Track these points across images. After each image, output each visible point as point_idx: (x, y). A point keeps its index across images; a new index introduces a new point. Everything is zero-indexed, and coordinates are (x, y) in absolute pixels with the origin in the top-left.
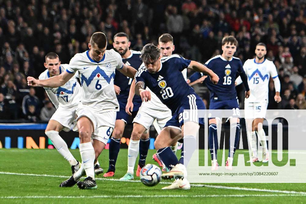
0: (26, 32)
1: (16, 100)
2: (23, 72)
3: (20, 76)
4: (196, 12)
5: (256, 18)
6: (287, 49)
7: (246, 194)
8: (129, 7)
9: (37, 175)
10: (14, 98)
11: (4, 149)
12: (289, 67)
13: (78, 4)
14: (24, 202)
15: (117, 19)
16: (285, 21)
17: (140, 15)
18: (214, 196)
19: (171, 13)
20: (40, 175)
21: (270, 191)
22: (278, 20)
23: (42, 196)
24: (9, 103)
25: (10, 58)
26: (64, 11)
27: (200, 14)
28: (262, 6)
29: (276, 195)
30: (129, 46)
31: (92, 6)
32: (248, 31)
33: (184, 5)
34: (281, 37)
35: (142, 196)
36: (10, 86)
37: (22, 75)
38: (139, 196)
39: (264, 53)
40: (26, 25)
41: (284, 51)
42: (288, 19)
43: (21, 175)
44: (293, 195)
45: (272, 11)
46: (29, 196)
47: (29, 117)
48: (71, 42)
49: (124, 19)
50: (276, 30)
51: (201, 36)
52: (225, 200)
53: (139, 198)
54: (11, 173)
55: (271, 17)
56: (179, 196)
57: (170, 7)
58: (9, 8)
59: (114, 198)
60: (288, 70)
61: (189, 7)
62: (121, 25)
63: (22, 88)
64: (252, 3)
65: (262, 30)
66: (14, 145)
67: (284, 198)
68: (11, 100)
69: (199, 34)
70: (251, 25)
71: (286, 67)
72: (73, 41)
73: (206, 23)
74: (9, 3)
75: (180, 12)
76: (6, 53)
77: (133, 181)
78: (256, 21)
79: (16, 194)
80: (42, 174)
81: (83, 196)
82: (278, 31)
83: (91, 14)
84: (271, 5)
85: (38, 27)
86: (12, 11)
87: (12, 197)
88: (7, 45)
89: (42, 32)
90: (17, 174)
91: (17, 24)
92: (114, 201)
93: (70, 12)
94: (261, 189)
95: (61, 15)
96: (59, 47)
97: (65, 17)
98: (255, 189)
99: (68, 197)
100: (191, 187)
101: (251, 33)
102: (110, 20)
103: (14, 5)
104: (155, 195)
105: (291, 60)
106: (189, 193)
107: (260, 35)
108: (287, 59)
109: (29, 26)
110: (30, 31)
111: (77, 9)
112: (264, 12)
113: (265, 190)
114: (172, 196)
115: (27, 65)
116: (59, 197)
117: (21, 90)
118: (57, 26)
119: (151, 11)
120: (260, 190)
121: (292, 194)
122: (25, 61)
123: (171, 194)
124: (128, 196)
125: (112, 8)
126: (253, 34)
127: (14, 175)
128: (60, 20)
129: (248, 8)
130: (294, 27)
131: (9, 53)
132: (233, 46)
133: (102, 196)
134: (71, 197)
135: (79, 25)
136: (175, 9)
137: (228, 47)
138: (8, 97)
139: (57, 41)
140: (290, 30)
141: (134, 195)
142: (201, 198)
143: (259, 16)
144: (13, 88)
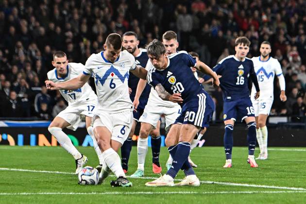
0: (38, 31)
1: (28, 98)
2: (36, 71)
3: (33, 74)
4: (205, 12)
5: (264, 17)
6: (295, 48)
7: (255, 191)
8: (140, 7)
9: (49, 172)
10: (26, 96)
11: (17, 146)
12: (297, 66)
13: (90, 4)
14: (37, 198)
15: (127, 18)
16: (293, 20)
17: (151, 15)
18: (223, 192)
19: (180, 12)
20: (52, 172)
21: (278, 187)
22: (286, 20)
23: (54, 192)
24: (21, 101)
25: (22, 57)
26: (76, 11)
27: (209, 14)
28: (270, 5)
29: (284, 192)
30: (138, 44)
31: (103, 5)
32: (256, 30)
33: (193, 5)
34: (288, 37)
35: (152, 193)
36: (23, 84)
37: (34, 73)
38: (150, 193)
39: (269, 51)
40: (38, 24)
41: (292, 50)
42: (295, 18)
43: (33, 172)
44: (301, 192)
45: (280, 11)
46: (41, 192)
47: (42, 115)
48: (82, 41)
49: (135, 18)
50: (284, 29)
51: (210, 35)
52: (234, 196)
53: (150, 194)
54: (24, 170)
55: (279, 16)
56: (189, 193)
57: (180, 7)
58: (22, 7)
59: (125, 195)
60: (296, 69)
61: (199, 7)
62: (132, 24)
63: (34, 86)
64: (260, 2)
65: (270, 30)
66: (27, 142)
67: (292, 195)
68: (23, 98)
69: (208, 33)
70: (259, 24)
71: (294, 66)
72: (85, 40)
73: (215, 22)
74: (22, 3)
75: (190, 12)
76: (18, 51)
77: (143, 178)
78: (264, 21)
79: (29, 190)
80: (54, 171)
81: (94, 192)
82: (286, 30)
83: (102, 13)
84: (279, 4)
85: (50, 26)
86: (24, 11)
87: (24, 194)
88: (20, 44)
89: (54, 32)
90: (30, 171)
91: (29, 23)
92: (125, 198)
93: (82, 11)
94: (270, 185)
95: (73, 14)
96: (71, 46)
97: (76, 16)
98: (264, 186)
99: (79, 193)
100: (201, 183)
101: (259, 32)
102: (120, 20)
103: (27, 4)
104: (165, 191)
105: (299, 58)
106: (199, 190)
107: (268, 35)
108: (295, 58)
109: (41, 25)
110: (42, 30)
111: (89, 9)
112: (272, 12)
113: (273, 187)
114: (182, 193)
115: (39, 63)
116: (71, 193)
117: (34, 89)
118: (69, 26)
119: (161, 11)
120: (268, 187)
121: (299, 190)
122: (37, 60)
123: (181, 191)
124: (139, 193)
125: (123, 8)
126: (262, 33)
127: (27, 172)
128: (71, 19)
129: (256, 8)
130: (301, 26)
131: (21, 52)
132: (246, 47)
133: (113, 193)
134: (83, 194)
135: (90, 24)
136: (185, 9)
137: (241, 48)
138: (21, 95)
139: (68, 40)
140: (297, 29)
141: (145, 191)
142: (210, 195)
143: (267, 16)
144: (25, 86)
